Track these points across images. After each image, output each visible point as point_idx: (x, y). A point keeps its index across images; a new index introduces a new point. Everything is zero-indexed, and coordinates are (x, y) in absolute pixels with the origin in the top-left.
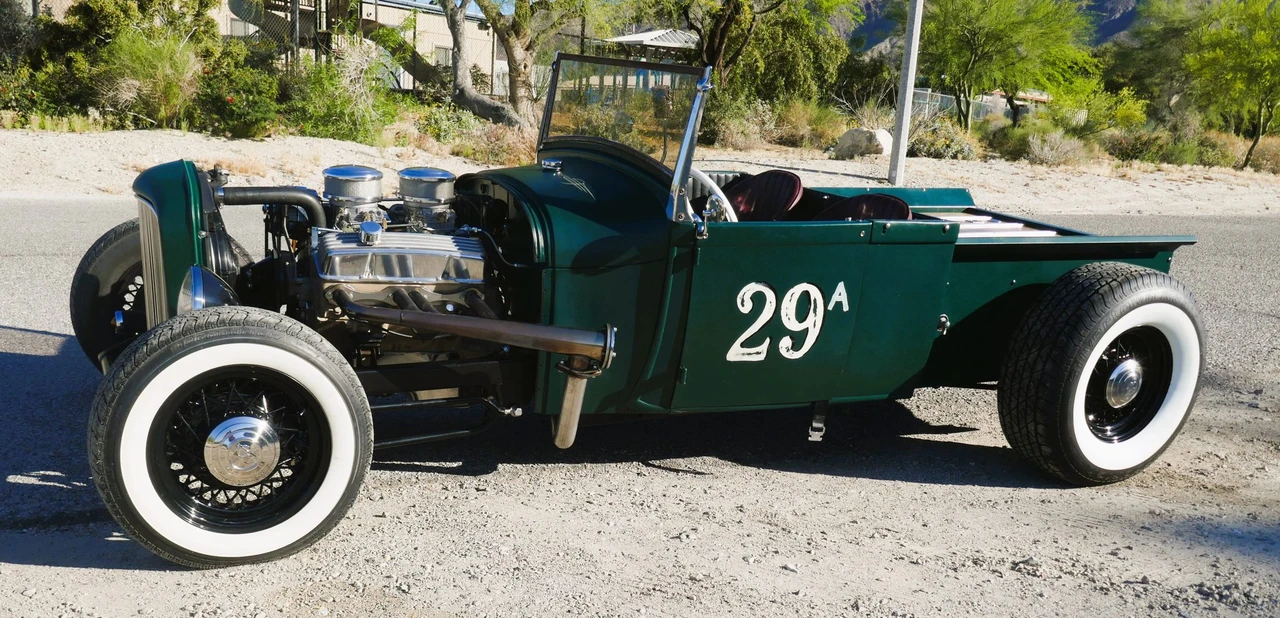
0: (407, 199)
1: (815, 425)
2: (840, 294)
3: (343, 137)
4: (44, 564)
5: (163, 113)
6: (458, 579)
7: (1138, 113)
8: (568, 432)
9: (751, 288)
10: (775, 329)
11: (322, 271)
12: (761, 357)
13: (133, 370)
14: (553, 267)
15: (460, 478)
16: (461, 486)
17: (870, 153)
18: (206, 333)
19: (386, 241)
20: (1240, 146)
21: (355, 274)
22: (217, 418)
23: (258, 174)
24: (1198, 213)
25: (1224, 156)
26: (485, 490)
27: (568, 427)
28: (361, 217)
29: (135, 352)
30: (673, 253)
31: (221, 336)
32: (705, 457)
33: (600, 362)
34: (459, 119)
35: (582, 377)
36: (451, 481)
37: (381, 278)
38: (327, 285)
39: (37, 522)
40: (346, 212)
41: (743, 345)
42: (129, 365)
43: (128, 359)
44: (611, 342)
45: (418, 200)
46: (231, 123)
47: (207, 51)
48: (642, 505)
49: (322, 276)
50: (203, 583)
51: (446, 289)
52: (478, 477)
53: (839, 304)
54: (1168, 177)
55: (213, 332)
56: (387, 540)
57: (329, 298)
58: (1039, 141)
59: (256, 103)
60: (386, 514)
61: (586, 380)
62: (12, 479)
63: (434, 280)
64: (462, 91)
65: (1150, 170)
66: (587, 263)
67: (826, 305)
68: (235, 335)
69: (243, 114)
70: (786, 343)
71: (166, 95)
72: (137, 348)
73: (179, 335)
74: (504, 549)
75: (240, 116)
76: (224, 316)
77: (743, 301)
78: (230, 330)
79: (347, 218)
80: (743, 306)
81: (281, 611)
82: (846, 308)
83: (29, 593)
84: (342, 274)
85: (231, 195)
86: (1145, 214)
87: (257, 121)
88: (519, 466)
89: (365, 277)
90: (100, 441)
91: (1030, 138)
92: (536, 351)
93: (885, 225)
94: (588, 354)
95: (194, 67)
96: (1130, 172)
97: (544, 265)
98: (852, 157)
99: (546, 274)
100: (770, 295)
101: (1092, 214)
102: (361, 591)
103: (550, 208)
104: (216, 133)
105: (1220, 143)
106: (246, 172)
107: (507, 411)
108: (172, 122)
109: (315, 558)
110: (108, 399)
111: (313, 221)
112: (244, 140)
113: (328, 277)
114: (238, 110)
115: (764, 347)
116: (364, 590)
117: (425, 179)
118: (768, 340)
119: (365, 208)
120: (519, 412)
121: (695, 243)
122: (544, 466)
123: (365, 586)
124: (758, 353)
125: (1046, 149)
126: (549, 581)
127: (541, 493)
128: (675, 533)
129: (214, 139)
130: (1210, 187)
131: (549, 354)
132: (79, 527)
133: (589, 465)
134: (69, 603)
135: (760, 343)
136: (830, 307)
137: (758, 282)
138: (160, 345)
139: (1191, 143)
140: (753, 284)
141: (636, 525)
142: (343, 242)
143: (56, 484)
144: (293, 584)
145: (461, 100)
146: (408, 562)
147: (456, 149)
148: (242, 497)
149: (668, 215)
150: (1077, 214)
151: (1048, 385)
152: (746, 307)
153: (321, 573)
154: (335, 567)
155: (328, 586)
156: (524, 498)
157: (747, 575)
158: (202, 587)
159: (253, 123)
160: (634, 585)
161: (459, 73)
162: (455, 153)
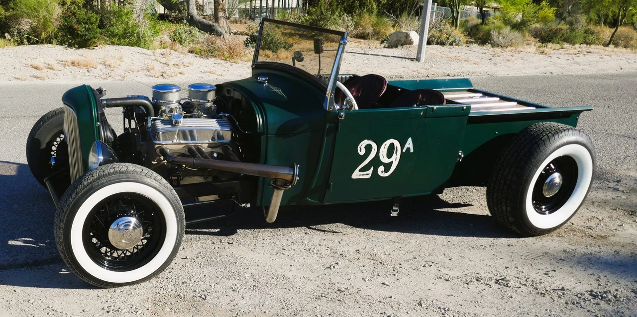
0: (193, 100)
1: (394, 208)
2: (409, 144)
3: (133, 45)
4: (35, 287)
5: (43, 36)
6: (227, 291)
7: (551, 15)
8: (273, 214)
9: (365, 142)
10: (376, 162)
11: (154, 139)
12: (369, 176)
13: (76, 196)
14: (267, 134)
15: (220, 237)
16: (221, 242)
17: (406, 44)
18: (109, 178)
19: (186, 123)
20: (607, 33)
21: (169, 140)
22: (114, 218)
23: (93, 67)
24: (584, 73)
25: (598, 39)
26: (232, 243)
27: (273, 213)
28: (171, 111)
29: (76, 188)
30: (327, 126)
31: (115, 179)
32: (337, 224)
33: (291, 182)
34: (191, 32)
35: (281, 190)
36: (215, 239)
37: (182, 142)
38: (156, 146)
39: (26, 265)
40: (164, 108)
41: (360, 171)
42: (74, 194)
43: (73, 192)
44: (297, 172)
45: (198, 100)
46: (77, 40)
47: (64, 2)
48: (309, 250)
49: (154, 142)
50: (109, 295)
51: (213, 145)
52: (228, 237)
53: (408, 149)
54: (567, 52)
55: (113, 177)
56: (190, 271)
57: (157, 152)
58: (497, 34)
59: (90, 29)
60: (188, 257)
61: (283, 191)
63: (208, 142)
64: (192, 17)
65: (557, 48)
66: (284, 131)
67: (402, 149)
68: (122, 178)
69: (83, 35)
70: (381, 168)
71: (45, 26)
73: (96, 179)
74: (247, 275)
75: (82, 36)
76: (117, 169)
77: (361, 149)
78: (120, 176)
79: (165, 111)
80: (361, 151)
81: (148, 309)
82: (412, 151)
83: (32, 301)
84: (163, 140)
85: (109, 103)
86: (555, 74)
87: (91, 38)
88: (247, 230)
89: (175, 141)
90: (61, 231)
91: (492, 32)
92: (257, 177)
93: (433, 108)
94: (285, 178)
95: (58, 11)
96: (546, 50)
97: (263, 133)
98: (396, 47)
99: (263, 138)
100: (374, 146)
101: (526, 75)
102: (183, 298)
103: (265, 105)
104: (70, 45)
105: (596, 31)
106: (87, 66)
107: (243, 205)
108: (48, 40)
109: (159, 281)
110: (65, 211)
111: (149, 114)
112: (84, 49)
113: (157, 142)
114: (81, 33)
115: (370, 172)
116: (184, 298)
117: (202, 90)
118: (372, 168)
119: (173, 106)
120: (249, 205)
121: (338, 121)
122: (259, 230)
123: (184, 296)
124: (367, 174)
125: (500, 38)
126: (271, 292)
127: (259, 244)
128: (328, 266)
129: (69, 49)
131: (264, 178)
132: (46, 267)
133: (281, 229)
134: (50, 307)
135: (369, 169)
136: (404, 151)
137: (368, 139)
138: (88, 184)
139: (580, 32)
140: (366, 140)
141: (308, 261)
142: (164, 125)
143: (31, 245)
144: (150, 296)
145: (192, 21)
146: (203, 283)
147: (191, 50)
148: (124, 254)
149: (325, 107)
150: (518, 75)
151: (514, 187)
152: (362, 152)
153: (162, 289)
154: (169, 286)
155: (167, 296)
156: (252, 248)
157: (365, 288)
158: (109, 298)
159: (89, 40)
160: (312, 294)
161: (190, 7)
162: (191, 52)
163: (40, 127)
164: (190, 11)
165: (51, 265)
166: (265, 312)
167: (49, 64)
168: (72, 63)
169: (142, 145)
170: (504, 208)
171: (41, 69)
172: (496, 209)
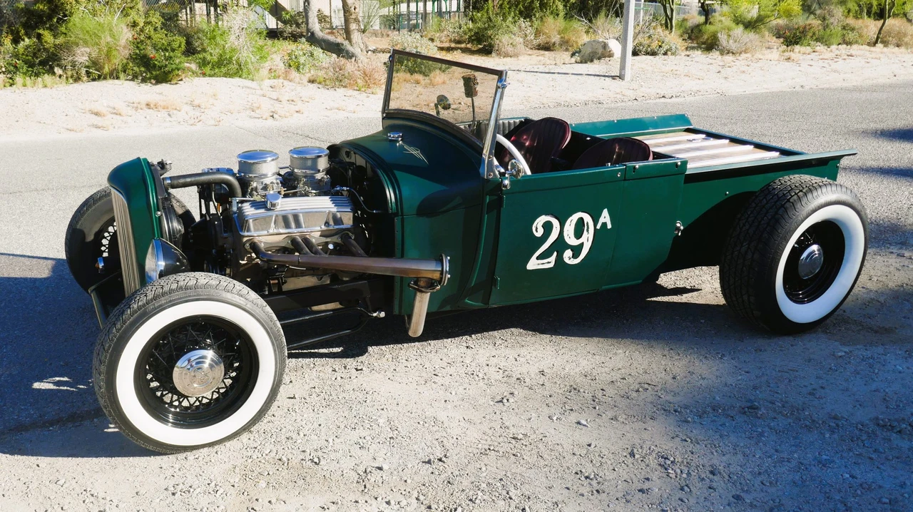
0: (296, 170)
2: (605, 217)
3: (231, 76)
4: (68, 456)
5: (106, 70)
6: (352, 449)
7: (795, 8)
9: (542, 219)
10: (560, 245)
11: (242, 231)
12: (551, 265)
13: (122, 327)
14: (402, 215)
15: (343, 360)
16: (345, 367)
17: (605, 57)
18: (170, 297)
19: (286, 205)
20: (871, 26)
21: (263, 230)
22: (181, 352)
23: (176, 109)
24: (845, 85)
25: (861, 36)
26: (361, 370)
27: (418, 324)
28: (265, 188)
29: (123, 313)
30: (486, 200)
31: (181, 298)
32: (513, 329)
33: (440, 281)
34: (312, 55)
35: (428, 292)
36: (337, 363)
37: (282, 231)
38: (245, 239)
39: (59, 421)
40: (255, 184)
41: (538, 258)
42: (119, 323)
43: (118, 320)
44: (447, 267)
46: (154, 73)
47: (134, 22)
48: (473, 374)
49: (241, 233)
50: (177, 466)
51: (327, 233)
52: (356, 359)
53: (604, 224)
54: (821, 57)
55: (174, 296)
56: (299, 418)
57: (246, 248)
58: (726, 37)
59: (171, 57)
60: (296, 396)
61: (429, 294)
62: (37, 385)
63: (319, 229)
64: (313, 34)
65: (807, 52)
66: (427, 209)
67: (595, 226)
68: (190, 296)
69: (162, 66)
70: (568, 253)
71: (108, 56)
72: (124, 311)
73: (152, 300)
74: (381, 421)
75: (160, 68)
76: (181, 283)
77: (537, 229)
78: (186, 293)
79: (256, 189)
80: (537, 231)
81: (233, 486)
82: (609, 226)
83: (61, 482)
84: (256, 230)
85: (175, 182)
86: (807, 88)
87: (173, 70)
88: (383, 347)
89: (271, 231)
90: (102, 377)
91: (719, 35)
93: (634, 167)
94: (430, 276)
95: (126, 35)
96: (793, 55)
97: (396, 214)
98: (592, 61)
99: (397, 221)
100: (556, 223)
101: (768, 91)
102: (286, 464)
103: (398, 174)
104: (144, 80)
105: (857, 27)
106: (167, 108)
107: (375, 315)
108: (114, 75)
109: (252, 438)
110: (106, 348)
111: (232, 193)
112: (164, 84)
113: (246, 234)
114: (159, 64)
115: (553, 259)
116: (288, 463)
117: (308, 156)
118: (555, 253)
119: (267, 181)
120: (383, 314)
121: (501, 193)
122: (401, 345)
123: (289, 460)
124: (549, 263)
125: (731, 41)
126: (415, 447)
127: (401, 368)
128: (499, 398)
129: (143, 85)
130: (851, 61)
131: (402, 278)
132: (87, 423)
133: (432, 342)
134: (88, 490)
135: (550, 255)
136: (598, 227)
137: (546, 215)
138: (139, 308)
139: (836, 29)
140: (544, 216)
141: (471, 392)
142: (257, 209)
143: (68, 388)
144: (239, 462)
145: (313, 39)
146: (316, 437)
147: (312, 78)
148: (199, 401)
149: (482, 175)
150: (758, 92)
151: (756, 269)
152: (539, 233)
153: (257, 451)
154: (266, 445)
155: (263, 461)
156: (389, 374)
157: (552, 431)
158: (177, 470)
159: (169, 72)
160: (475, 446)
161: (310, 20)
162: (312, 81)
163: (84, 213)
164: (310, 25)
165: (95, 420)
166: (406, 481)
167: (114, 108)
168: (147, 105)
169: (226, 238)
170: (745, 297)
171: (104, 116)
172: (734, 299)
